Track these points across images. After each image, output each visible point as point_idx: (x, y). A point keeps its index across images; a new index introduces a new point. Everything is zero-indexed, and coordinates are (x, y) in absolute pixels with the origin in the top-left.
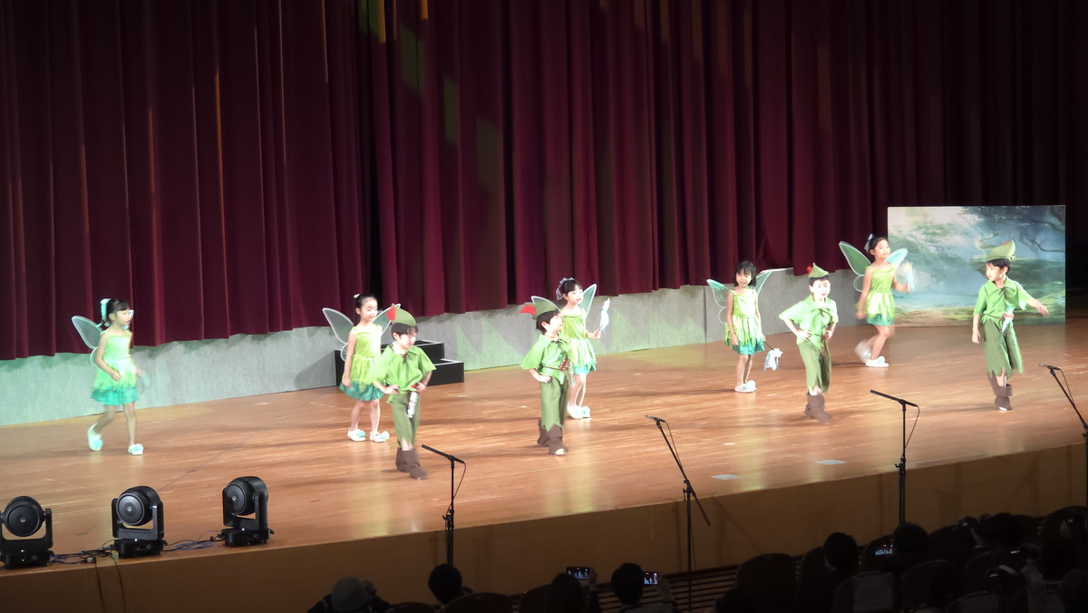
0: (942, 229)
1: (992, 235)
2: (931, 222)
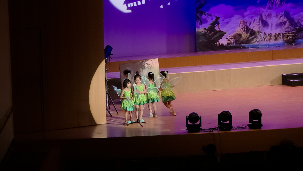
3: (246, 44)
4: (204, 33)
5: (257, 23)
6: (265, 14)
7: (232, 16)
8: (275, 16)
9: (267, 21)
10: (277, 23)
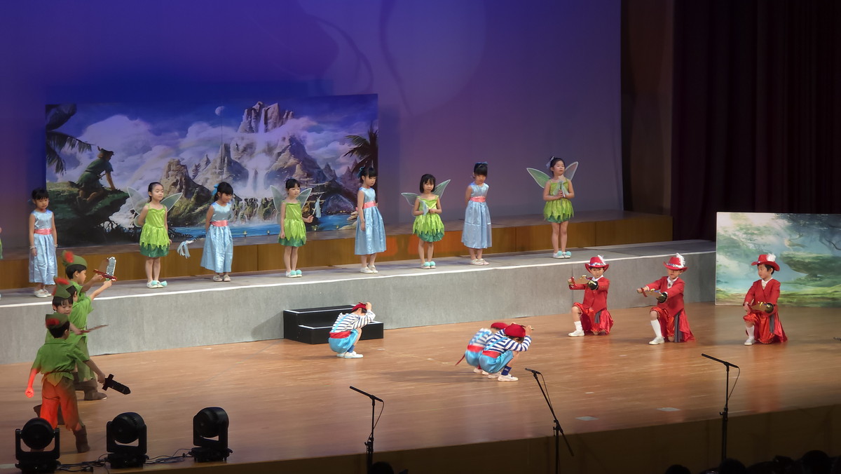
0: (759, 230)
1: (798, 236)
2: (750, 225)
3: (185, 226)
4: (70, 195)
5: (216, 168)
6: (237, 145)
7: (146, 149)
8: (264, 151)
9: (243, 164)
10: (270, 170)
